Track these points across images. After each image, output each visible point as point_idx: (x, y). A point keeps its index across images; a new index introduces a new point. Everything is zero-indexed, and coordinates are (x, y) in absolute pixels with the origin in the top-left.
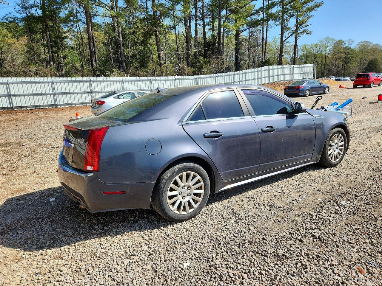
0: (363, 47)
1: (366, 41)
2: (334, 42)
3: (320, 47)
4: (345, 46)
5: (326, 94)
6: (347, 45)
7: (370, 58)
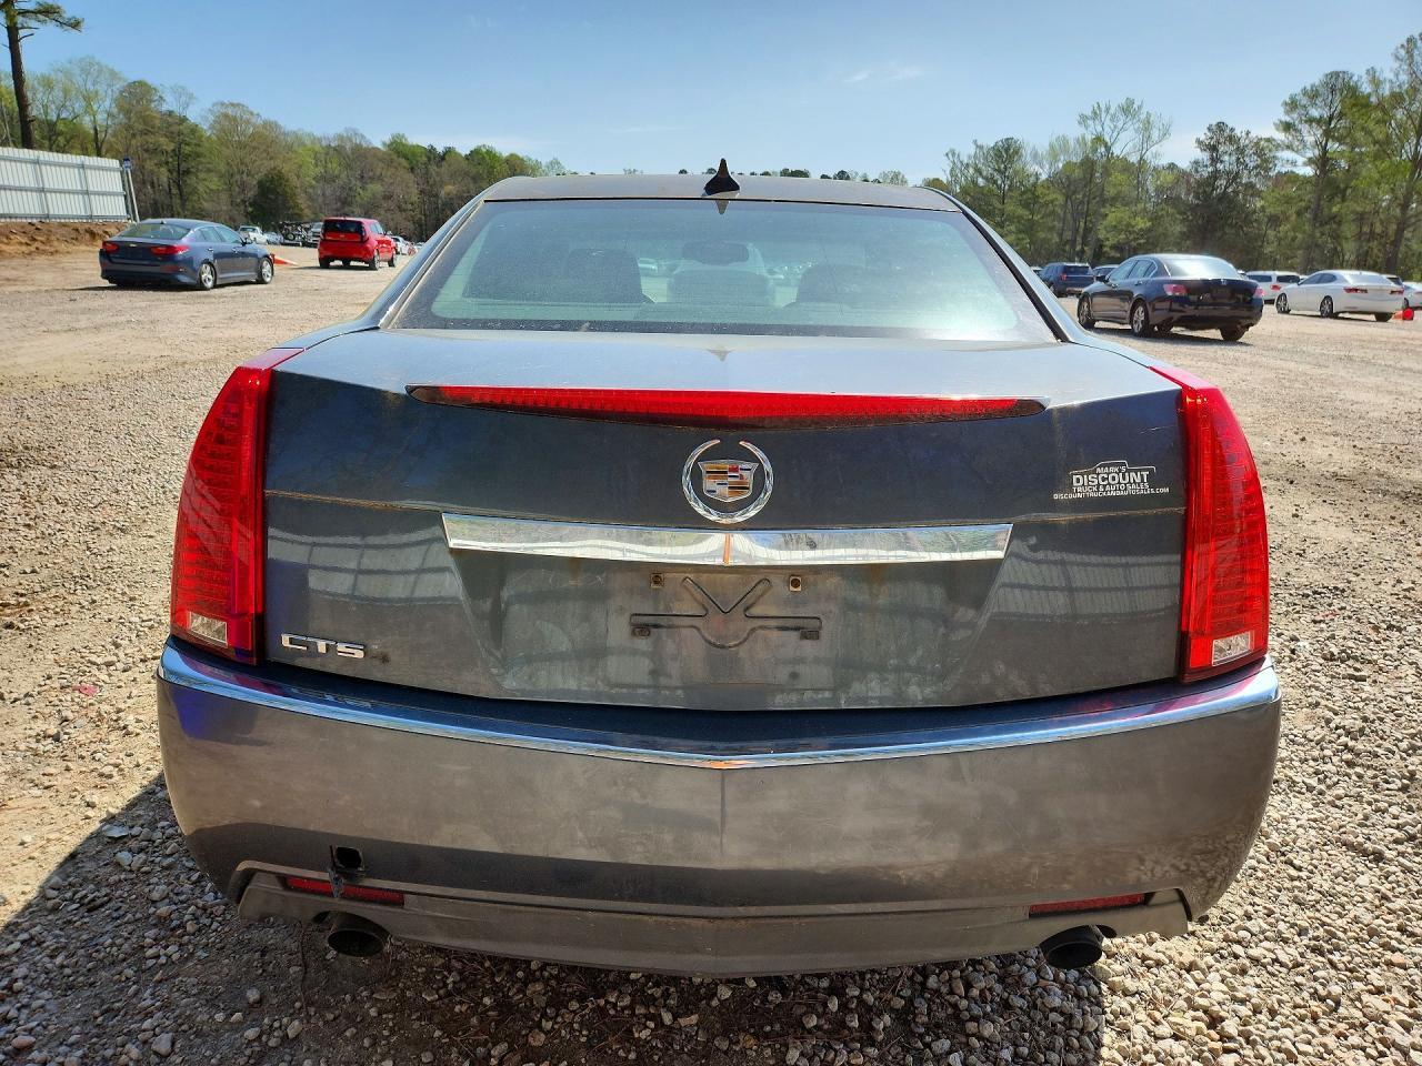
0: (229, 121)
1: (238, 105)
2: (118, 86)
3: (66, 92)
4: (165, 108)
5: (266, 283)
6: (171, 104)
7: (262, 168)
